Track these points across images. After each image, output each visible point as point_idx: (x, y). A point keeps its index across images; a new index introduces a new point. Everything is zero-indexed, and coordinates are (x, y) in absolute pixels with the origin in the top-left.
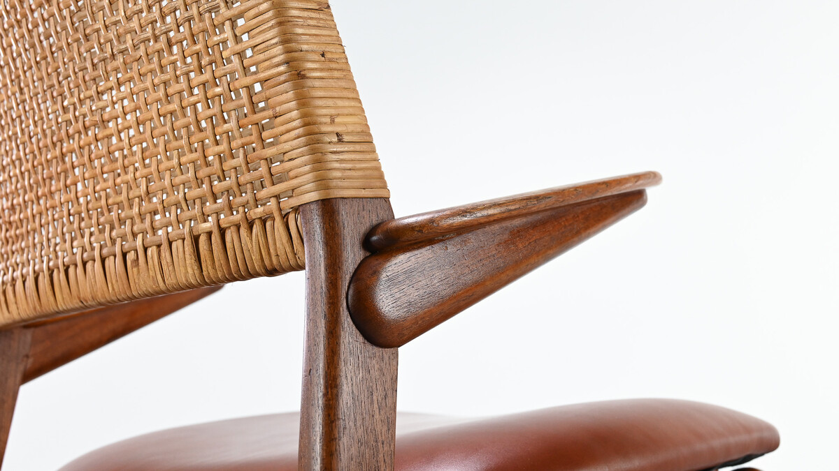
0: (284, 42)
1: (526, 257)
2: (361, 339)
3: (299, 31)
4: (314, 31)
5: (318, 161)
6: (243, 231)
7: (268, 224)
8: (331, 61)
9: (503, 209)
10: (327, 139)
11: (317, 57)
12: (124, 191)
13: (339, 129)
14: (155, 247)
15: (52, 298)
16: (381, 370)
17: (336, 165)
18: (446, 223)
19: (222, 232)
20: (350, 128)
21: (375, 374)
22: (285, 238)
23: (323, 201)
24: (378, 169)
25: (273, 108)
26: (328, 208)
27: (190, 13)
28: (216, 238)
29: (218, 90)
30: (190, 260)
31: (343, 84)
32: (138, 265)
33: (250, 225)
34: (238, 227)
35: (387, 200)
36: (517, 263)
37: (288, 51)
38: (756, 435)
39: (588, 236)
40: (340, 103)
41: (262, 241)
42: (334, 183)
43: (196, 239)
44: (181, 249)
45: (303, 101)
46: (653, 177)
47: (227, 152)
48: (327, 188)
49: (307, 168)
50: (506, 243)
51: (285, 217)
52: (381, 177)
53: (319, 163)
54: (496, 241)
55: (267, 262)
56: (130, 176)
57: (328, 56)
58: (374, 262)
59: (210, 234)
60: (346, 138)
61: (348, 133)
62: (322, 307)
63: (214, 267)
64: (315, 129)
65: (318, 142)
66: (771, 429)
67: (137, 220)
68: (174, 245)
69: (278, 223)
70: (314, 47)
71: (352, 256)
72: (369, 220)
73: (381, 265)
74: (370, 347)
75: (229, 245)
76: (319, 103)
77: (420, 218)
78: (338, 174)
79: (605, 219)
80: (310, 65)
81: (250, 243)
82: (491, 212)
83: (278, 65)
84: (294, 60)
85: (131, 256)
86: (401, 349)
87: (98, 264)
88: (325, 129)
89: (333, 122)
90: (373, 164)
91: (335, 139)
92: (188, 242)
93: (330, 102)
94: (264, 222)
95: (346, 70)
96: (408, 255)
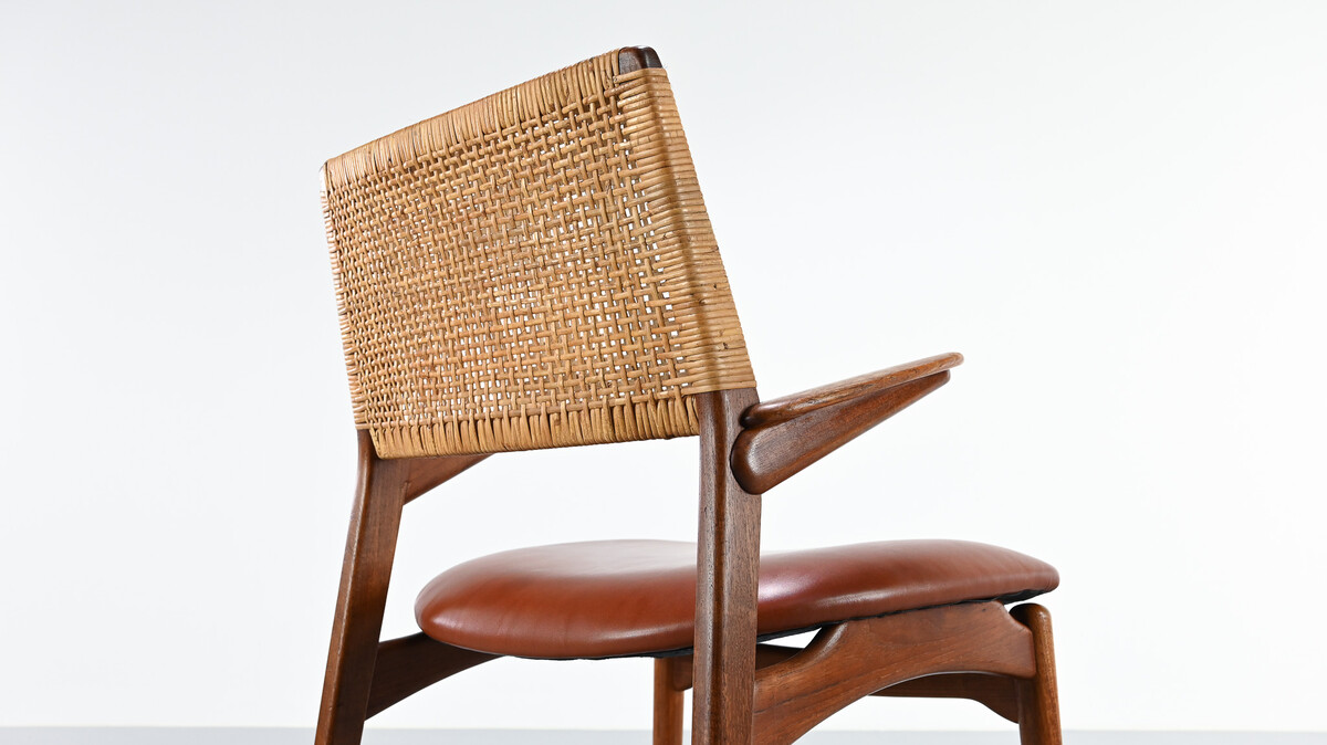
0: (691, 279)
1: (851, 429)
2: (739, 488)
3: (699, 270)
4: (709, 269)
5: (712, 364)
6: (650, 406)
7: (670, 403)
8: (720, 290)
9: (838, 396)
10: (717, 348)
11: (712, 288)
12: (550, 368)
13: (725, 340)
14: (575, 413)
15: (475, 442)
16: (751, 509)
17: (723, 366)
18: (797, 407)
19: (633, 406)
20: (732, 338)
21: (747, 512)
22: (683, 415)
23: (715, 392)
24: (750, 366)
25: (680, 324)
26: (716, 397)
27: (616, 247)
28: (627, 409)
29: (634, 305)
30: (606, 424)
31: (727, 306)
32: (559, 424)
33: (656, 402)
34: (646, 403)
35: (754, 389)
36: (844, 433)
37: (693, 286)
38: (1034, 575)
39: (899, 411)
40: (726, 320)
41: (664, 414)
42: (722, 379)
43: (611, 409)
44: (598, 416)
45: (702, 321)
46: (955, 359)
47: (641, 350)
48: (718, 383)
49: (704, 368)
50: (838, 419)
51: (684, 399)
52: (751, 372)
53: (711, 365)
54: (830, 417)
55: (667, 430)
56: (555, 357)
57: (718, 286)
58: (747, 435)
59: (622, 406)
60: (729, 346)
61: (732, 342)
62: (712, 465)
63: (625, 430)
64: (710, 341)
65: (712, 350)
66: (1050, 570)
67: (561, 391)
68: (592, 411)
69: (678, 402)
70: (709, 281)
71: (732, 430)
72: (744, 404)
73: (752, 437)
74: (744, 494)
75: (638, 416)
76: (711, 321)
77: (780, 404)
78: (723, 373)
79: (913, 396)
80: (705, 295)
81: (656, 416)
82: (829, 398)
83: (685, 295)
84: (697, 292)
85: (554, 417)
86: (763, 495)
87: (523, 420)
88: (716, 340)
89: (721, 335)
90: (746, 363)
91: (723, 347)
92: (604, 411)
93: (719, 320)
94: (666, 400)
95: (729, 295)
96: (770, 429)
